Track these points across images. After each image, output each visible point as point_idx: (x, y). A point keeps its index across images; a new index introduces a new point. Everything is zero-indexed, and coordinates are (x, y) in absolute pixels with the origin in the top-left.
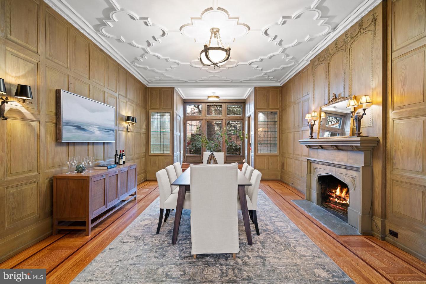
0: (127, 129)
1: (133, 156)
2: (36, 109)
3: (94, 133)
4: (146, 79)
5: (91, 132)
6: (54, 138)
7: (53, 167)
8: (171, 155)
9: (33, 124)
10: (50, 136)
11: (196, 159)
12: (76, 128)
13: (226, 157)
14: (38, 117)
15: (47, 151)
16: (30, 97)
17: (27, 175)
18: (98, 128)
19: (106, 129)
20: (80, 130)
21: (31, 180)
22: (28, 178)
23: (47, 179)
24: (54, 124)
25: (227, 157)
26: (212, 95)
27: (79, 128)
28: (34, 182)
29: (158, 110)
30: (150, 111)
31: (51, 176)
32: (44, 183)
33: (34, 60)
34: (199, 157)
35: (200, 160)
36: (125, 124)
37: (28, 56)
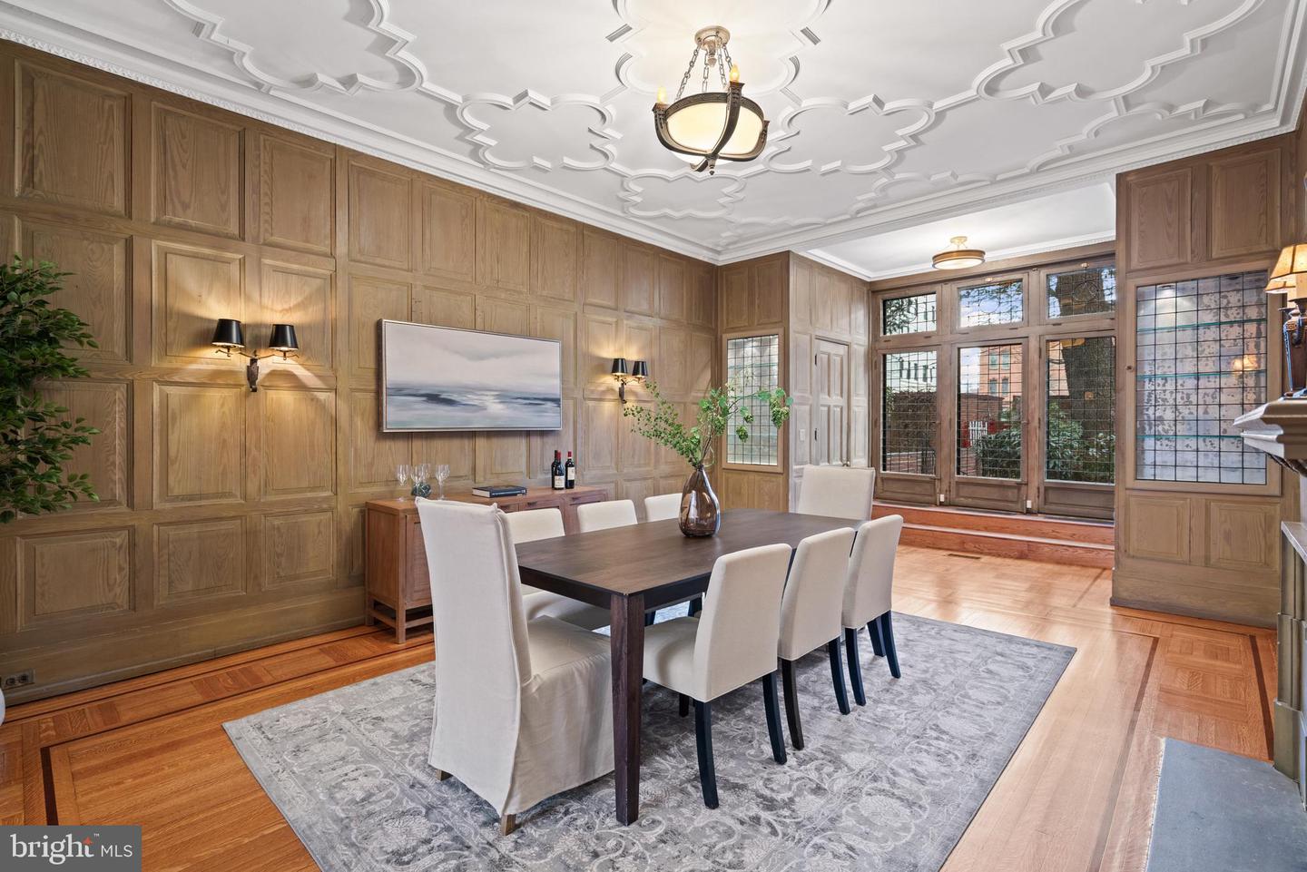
0: (621, 394)
1: (648, 468)
2: (327, 366)
3: (482, 408)
4: (705, 245)
5: (475, 408)
6: (371, 422)
7: (370, 483)
8: (780, 470)
9: (322, 396)
10: (363, 419)
11: (918, 489)
12: (424, 399)
13: (1042, 490)
14: (333, 382)
15: (356, 450)
16: (290, 345)
17: (309, 495)
18: (498, 396)
19: (525, 399)
20: (437, 403)
21: (316, 507)
22: (309, 500)
23: (356, 506)
24: (372, 394)
25: (1046, 489)
26: (954, 248)
27: (434, 398)
28: (324, 511)
29: (747, 330)
30: (725, 336)
31: (362, 501)
32: (348, 514)
33: (323, 271)
34: (928, 482)
35: (931, 496)
36: (611, 381)
37: (308, 266)
